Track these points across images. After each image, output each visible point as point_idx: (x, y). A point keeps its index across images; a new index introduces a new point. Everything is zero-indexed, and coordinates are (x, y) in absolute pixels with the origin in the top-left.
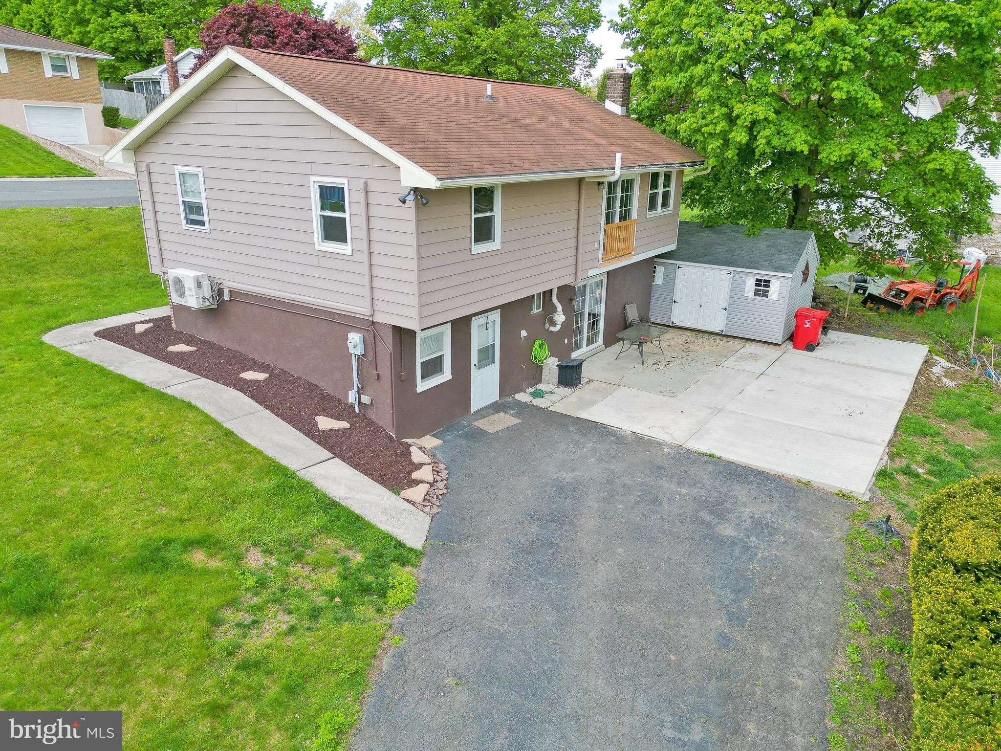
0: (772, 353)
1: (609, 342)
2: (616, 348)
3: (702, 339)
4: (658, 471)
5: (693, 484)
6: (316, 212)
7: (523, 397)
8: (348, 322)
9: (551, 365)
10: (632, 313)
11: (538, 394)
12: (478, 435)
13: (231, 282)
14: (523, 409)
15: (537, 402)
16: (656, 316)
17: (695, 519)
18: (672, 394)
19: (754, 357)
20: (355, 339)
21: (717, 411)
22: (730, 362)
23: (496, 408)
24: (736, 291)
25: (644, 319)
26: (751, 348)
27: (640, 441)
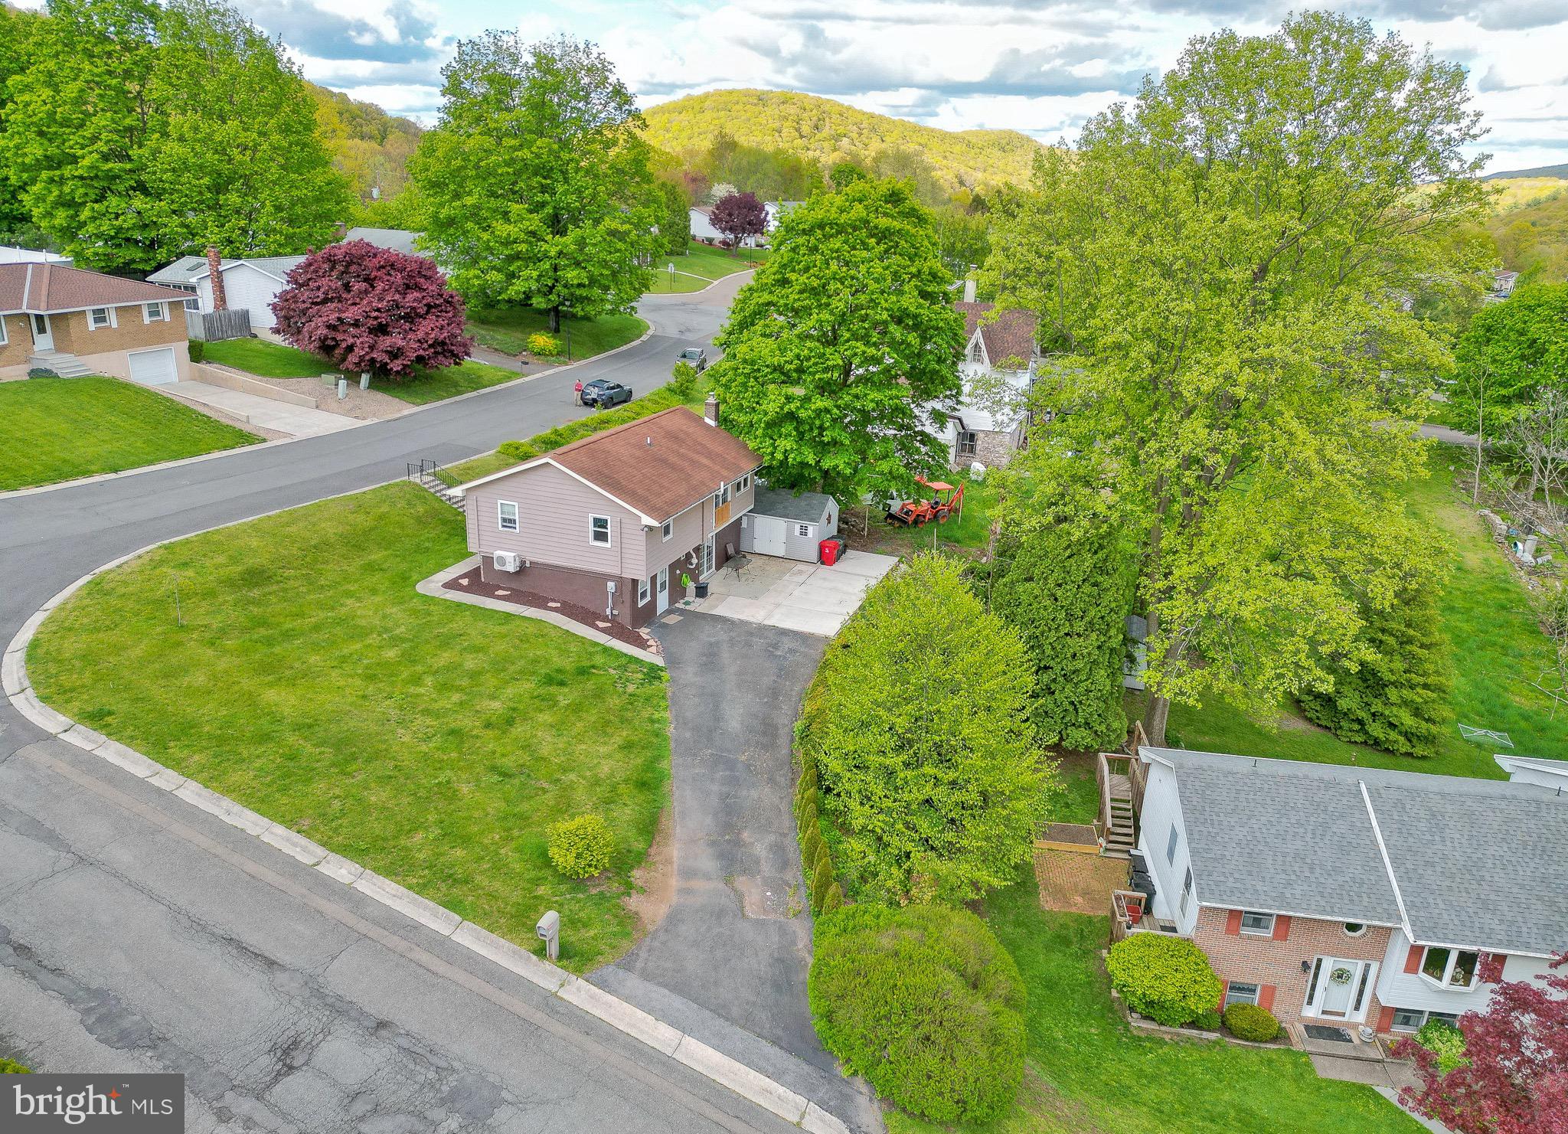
0: (811, 568)
1: (718, 568)
2: (723, 571)
3: (772, 562)
4: (751, 634)
5: (766, 638)
6: (591, 528)
7: (680, 605)
8: (605, 577)
9: (691, 586)
10: (731, 550)
11: (687, 603)
12: (666, 626)
13: (531, 557)
14: (682, 612)
15: (688, 607)
16: (744, 547)
17: (766, 650)
18: (756, 598)
19: (800, 572)
20: (611, 586)
21: (778, 605)
22: (787, 577)
23: (669, 612)
24: (789, 532)
25: (737, 551)
26: (800, 567)
27: (743, 623)
